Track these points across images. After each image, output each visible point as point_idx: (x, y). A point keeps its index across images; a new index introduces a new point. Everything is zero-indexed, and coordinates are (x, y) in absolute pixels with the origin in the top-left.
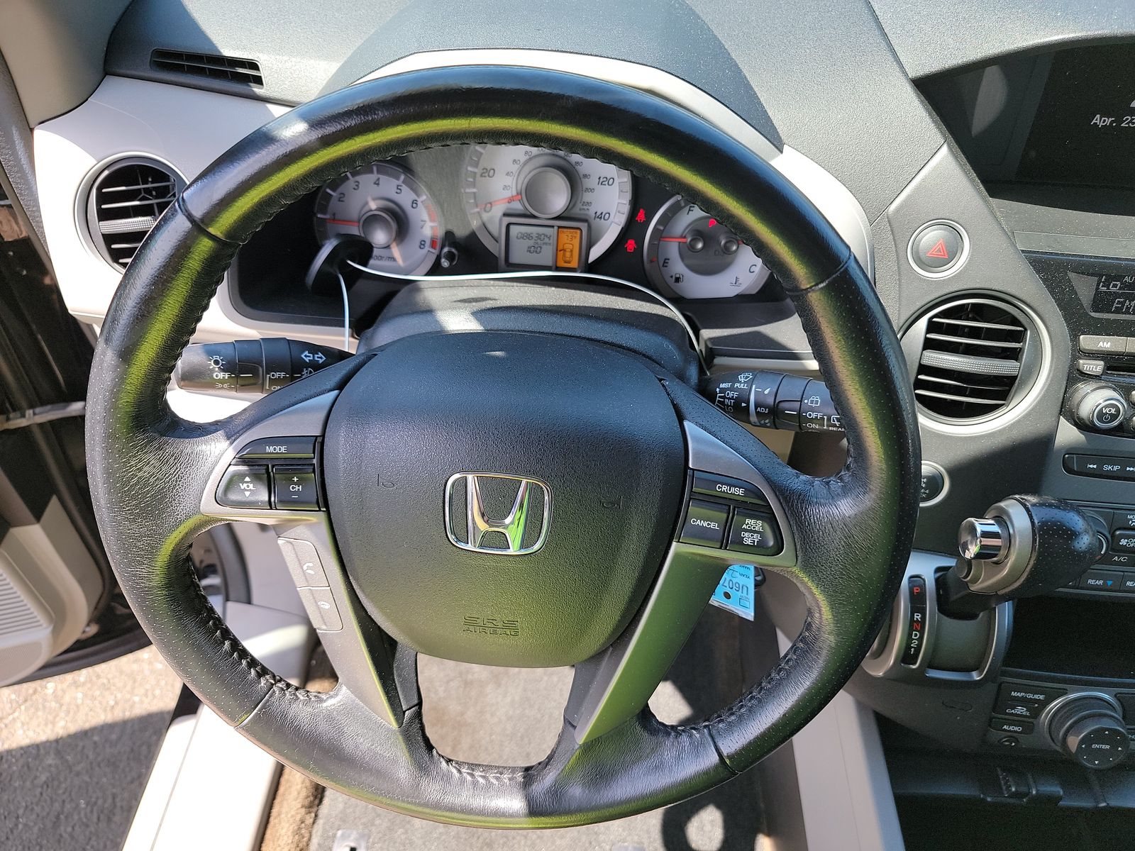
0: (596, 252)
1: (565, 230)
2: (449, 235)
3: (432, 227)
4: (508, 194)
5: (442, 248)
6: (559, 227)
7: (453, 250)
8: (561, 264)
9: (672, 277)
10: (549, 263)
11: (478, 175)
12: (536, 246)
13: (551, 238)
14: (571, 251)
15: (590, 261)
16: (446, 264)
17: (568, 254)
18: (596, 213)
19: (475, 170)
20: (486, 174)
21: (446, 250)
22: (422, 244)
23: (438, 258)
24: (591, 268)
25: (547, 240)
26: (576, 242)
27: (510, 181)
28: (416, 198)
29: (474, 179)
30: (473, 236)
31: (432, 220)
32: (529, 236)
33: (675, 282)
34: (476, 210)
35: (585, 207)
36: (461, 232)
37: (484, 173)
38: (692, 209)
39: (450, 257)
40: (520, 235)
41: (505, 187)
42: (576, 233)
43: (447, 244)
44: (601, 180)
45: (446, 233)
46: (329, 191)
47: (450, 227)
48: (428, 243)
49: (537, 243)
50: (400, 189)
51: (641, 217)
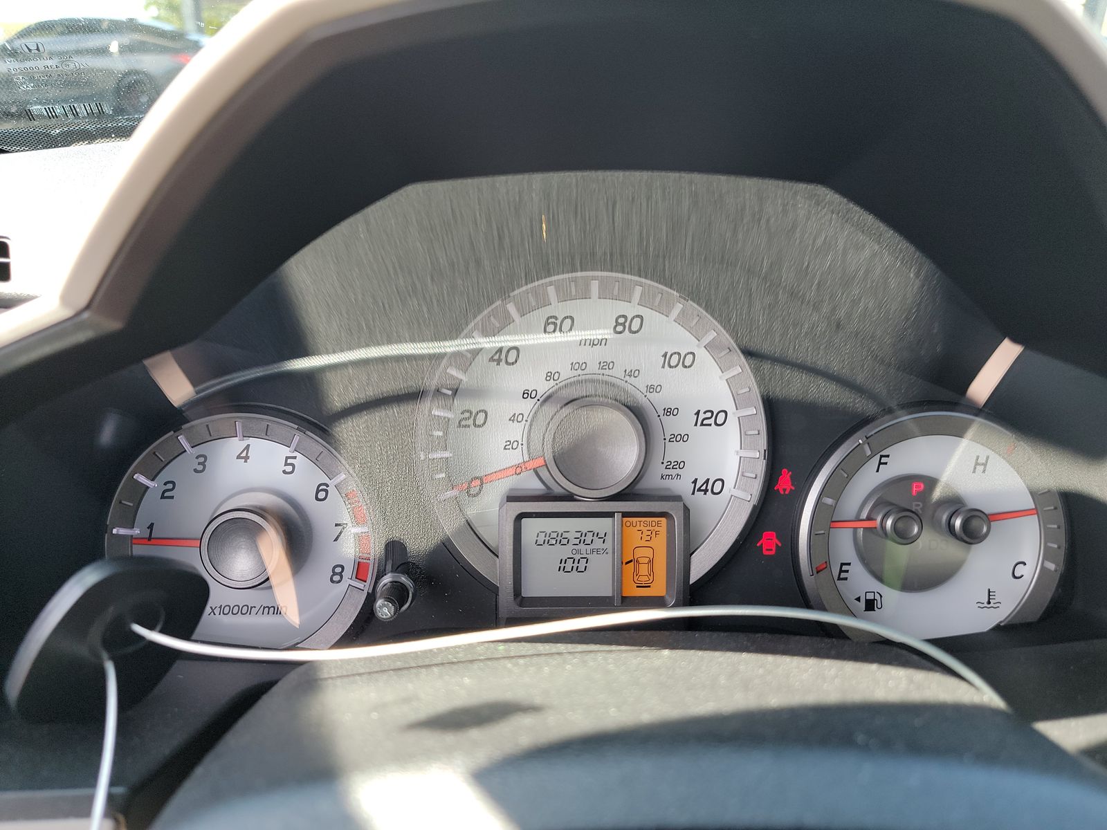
0: (702, 564)
1: (634, 520)
2: (395, 550)
3: (358, 538)
4: (516, 457)
5: (379, 576)
6: (625, 515)
7: (404, 579)
8: (633, 591)
9: (858, 599)
10: (605, 589)
11: (453, 427)
12: (577, 557)
13: (609, 539)
14: (651, 562)
15: (691, 583)
16: (385, 610)
17: (644, 569)
18: (695, 482)
19: (449, 415)
20: (471, 422)
21: (387, 579)
22: (337, 573)
23: (371, 599)
24: (695, 594)
25: (598, 544)
26: (660, 543)
27: (517, 432)
28: (327, 481)
29: (446, 434)
30: (446, 549)
31: (357, 521)
32: (561, 540)
33: (867, 609)
34: (450, 494)
35: (673, 472)
36: (419, 544)
37: (465, 419)
38: (884, 460)
39: (398, 594)
40: (542, 537)
41: (509, 445)
42: (658, 524)
43: (389, 567)
44: (702, 416)
45: (387, 545)
46: (142, 479)
47: (396, 535)
48: (348, 572)
49: (579, 552)
50: (293, 465)
51: (785, 485)
